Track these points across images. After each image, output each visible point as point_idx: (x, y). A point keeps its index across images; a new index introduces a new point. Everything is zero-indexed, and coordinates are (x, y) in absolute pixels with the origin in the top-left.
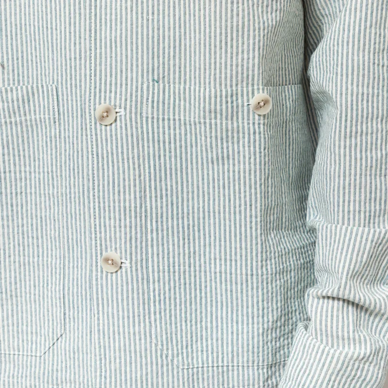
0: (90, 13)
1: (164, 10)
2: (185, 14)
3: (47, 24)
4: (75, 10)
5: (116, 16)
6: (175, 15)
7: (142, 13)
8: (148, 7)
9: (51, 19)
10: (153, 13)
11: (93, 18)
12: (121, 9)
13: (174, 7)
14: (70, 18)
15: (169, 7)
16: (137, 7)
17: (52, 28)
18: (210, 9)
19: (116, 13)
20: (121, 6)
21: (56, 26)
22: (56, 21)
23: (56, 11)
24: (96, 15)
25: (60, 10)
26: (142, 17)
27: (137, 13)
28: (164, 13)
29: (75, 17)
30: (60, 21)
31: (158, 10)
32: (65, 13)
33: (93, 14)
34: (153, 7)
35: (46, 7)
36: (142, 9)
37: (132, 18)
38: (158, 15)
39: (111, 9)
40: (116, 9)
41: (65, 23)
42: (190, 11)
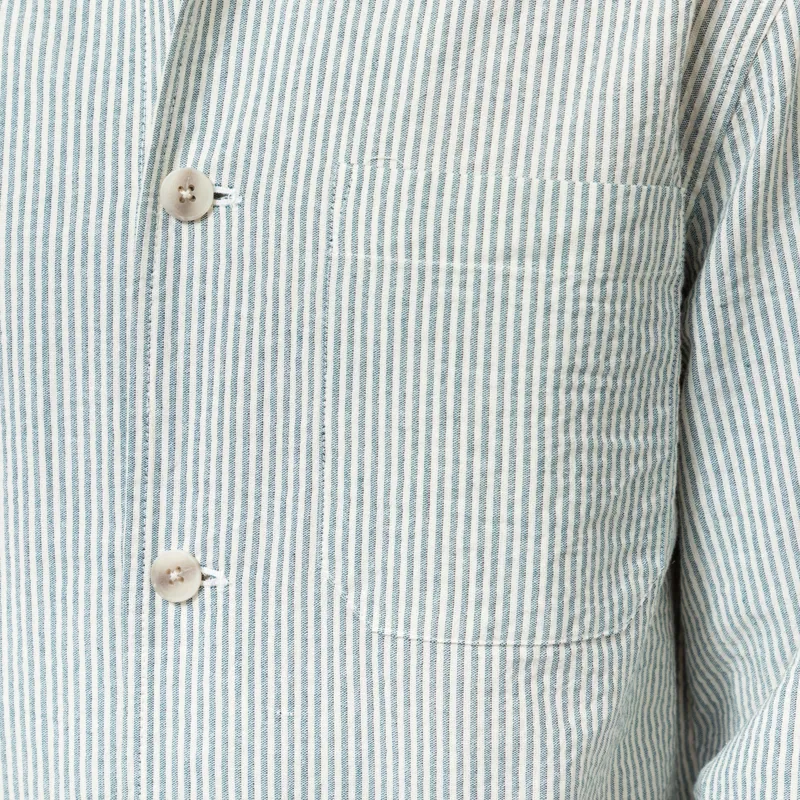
0: (138, 694)
1: (318, 696)
2: (371, 707)
3: (32, 703)
4: (101, 680)
5: (201, 706)
6: (345, 709)
7: (264, 702)
8: (278, 686)
9: (44, 692)
10: (291, 703)
11: (144, 706)
12: (213, 691)
13: (344, 690)
14: (90, 698)
15: (331, 689)
16: (252, 687)
17: (44, 716)
18: (433, 705)
19: (201, 699)
20: (213, 683)
21: (56, 711)
22: (55, 699)
23: (55, 675)
24: (151, 700)
25: (65, 676)
26: (265, 712)
27: (251, 702)
28: (318, 703)
29: (101, 696)
30: (66, 701)
31: (305, 695)
32: (77, 683)
33: (144, 698)
34: (291, 686)
35: (31, 664)
36: (265, 692)
37: (238, 713)
38: (305, 706)
39: (189, 687)
40: (200, 689)
41: (77, 708)
42: (382, 702)
